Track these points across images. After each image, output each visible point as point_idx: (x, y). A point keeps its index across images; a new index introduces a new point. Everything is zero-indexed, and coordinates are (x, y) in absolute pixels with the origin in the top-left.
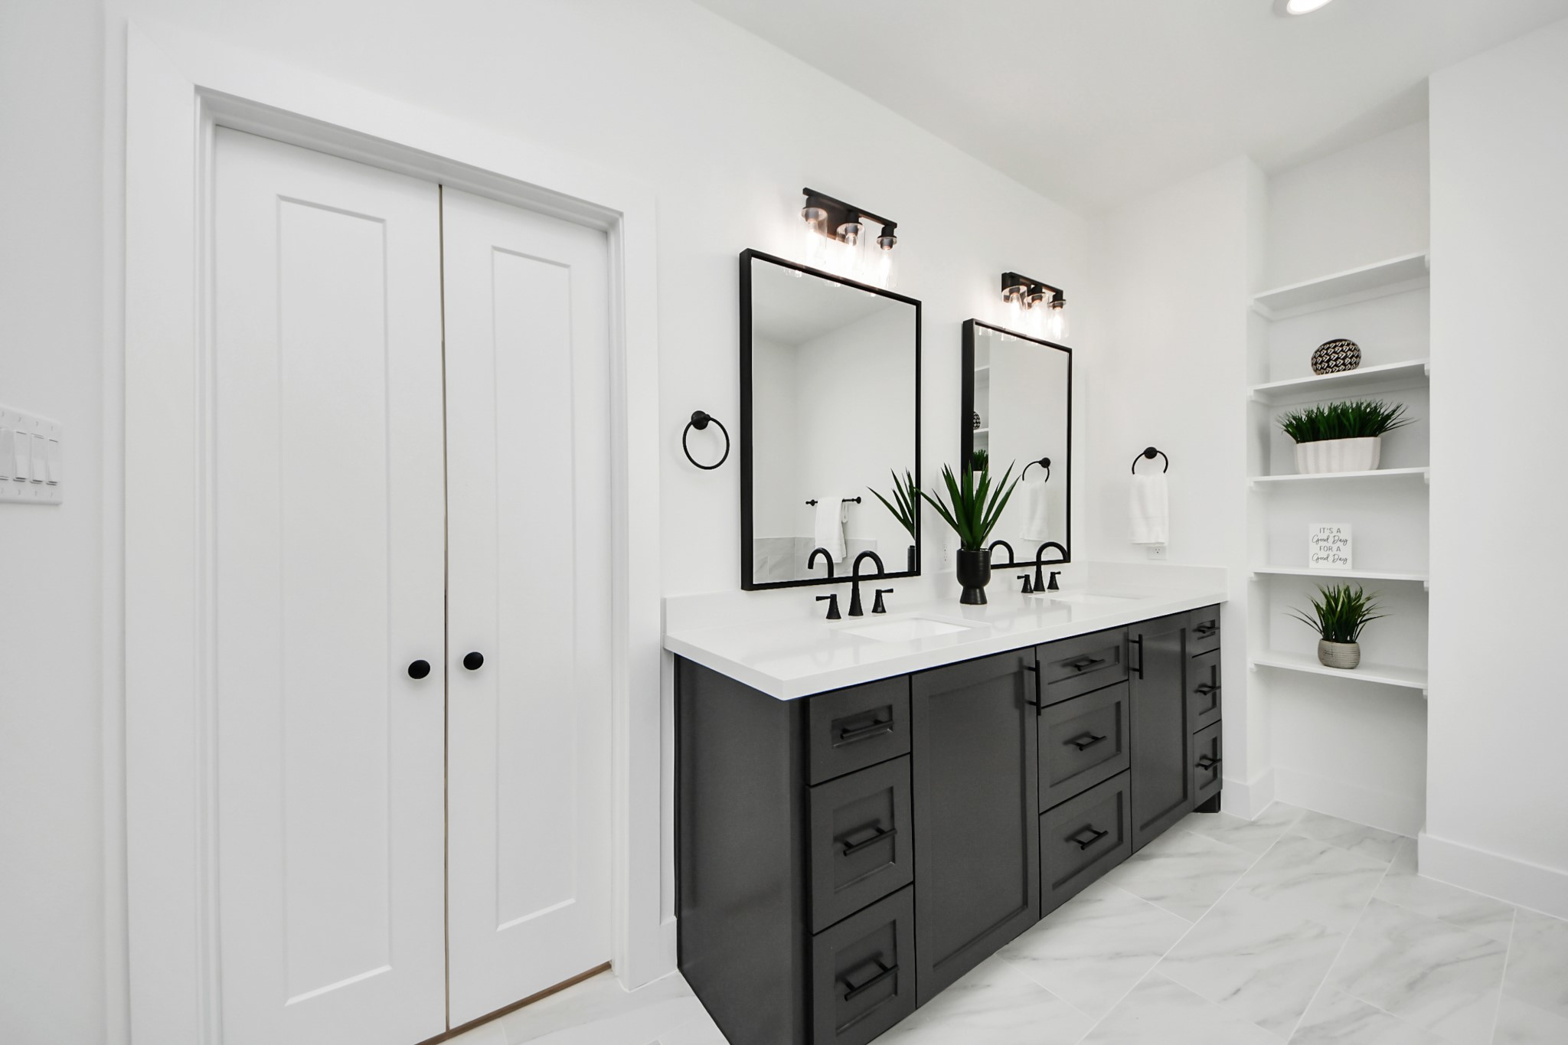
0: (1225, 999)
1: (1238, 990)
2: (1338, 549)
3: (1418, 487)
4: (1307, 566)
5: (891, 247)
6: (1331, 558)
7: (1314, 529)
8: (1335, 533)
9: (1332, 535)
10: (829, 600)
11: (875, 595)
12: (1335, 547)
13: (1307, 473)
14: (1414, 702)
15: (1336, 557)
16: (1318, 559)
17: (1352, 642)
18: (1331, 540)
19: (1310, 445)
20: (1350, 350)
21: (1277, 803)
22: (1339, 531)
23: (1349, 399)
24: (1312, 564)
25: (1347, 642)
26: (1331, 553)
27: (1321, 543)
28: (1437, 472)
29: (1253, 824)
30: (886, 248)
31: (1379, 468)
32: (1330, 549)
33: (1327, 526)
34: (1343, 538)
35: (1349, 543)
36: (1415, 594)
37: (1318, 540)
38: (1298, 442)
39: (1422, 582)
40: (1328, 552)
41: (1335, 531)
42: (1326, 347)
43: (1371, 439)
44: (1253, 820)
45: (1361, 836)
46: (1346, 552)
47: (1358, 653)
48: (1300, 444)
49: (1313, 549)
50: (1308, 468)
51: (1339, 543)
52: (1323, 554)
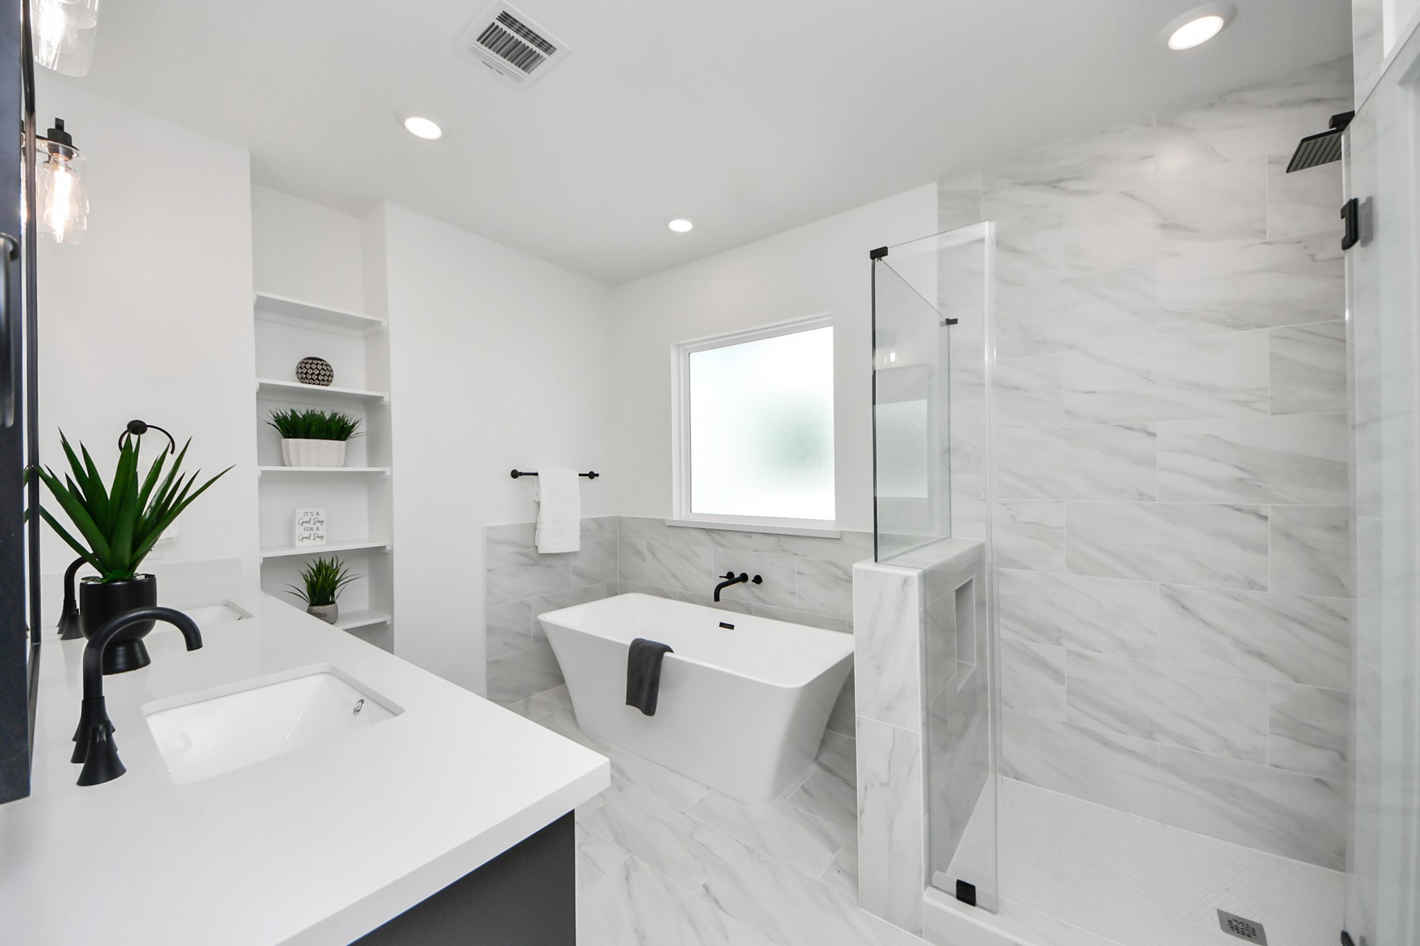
2: (318, 529)
6: (312, 537)
7: (299, 513)
8: (315, 516)
9: (312, 518)
12: (315, 527)
13: (291, 466)
15: (316, 535)
16: (303, 538)
18: (312, 522)
19: (294, 441)
20: (323, 369)
22: (318, 514)
24: (299, 544)
26: (312, 533)
27: (305, 525)
28: (396, 473)
31: (344, 466)
32: (312, 529)
33: (309, 510)
34: (320, 520)
35: (325, 523)
36: (377, 557)
37: (303, 522)
38: (285, 437)
39: (386, 548)
40: (310, 532)
41: (315, 514)
42: (305, 361)
43: (339, 443)
46: (323, 530)
48: (288, 440)
49: (299, 530)
50: (289, 461)
51: (318, 524)
52: (306, 534)
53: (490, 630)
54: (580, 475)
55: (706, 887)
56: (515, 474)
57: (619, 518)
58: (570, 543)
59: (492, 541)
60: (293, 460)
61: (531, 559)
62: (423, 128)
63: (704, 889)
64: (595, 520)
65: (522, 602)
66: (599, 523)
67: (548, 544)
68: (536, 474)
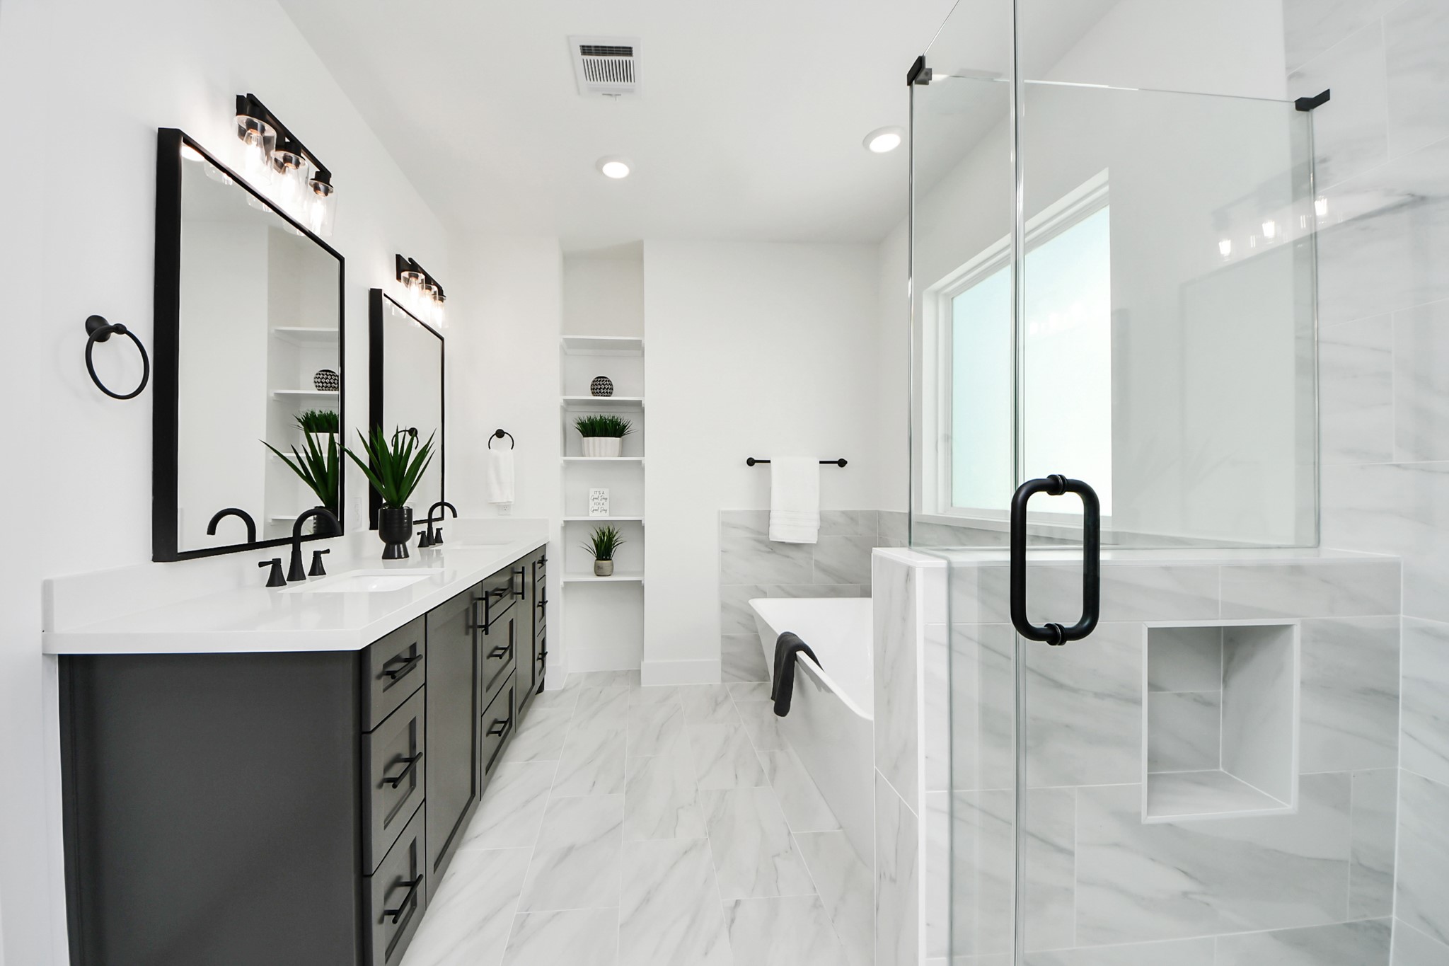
0: (591, 791)
1: (594, 782)
2: (603, 504)
3: (639, 466)
4: (588, 515)
5: (326, 194)
6: (599, 510)
7: (592, 491)
9: (600, 495)
10: (271, 565)
11: (312, 556)
12: (601, 503)
13: (589, 456)
14: (638, 587)
15: (602, 509)
16: (594, 510)
17: (610, 559)
18: (600, 498)
19: (591, 438)
20: (608, 384)
21: (570, 674)
22: (603, 493)
23: (608, 414)
24: (591, 513)
25: (606, 559)
26: (600, 507)
27: (595, 500)
28: (647, 461)
29: (563, 691)
30: (321, 194)
31: (621, 455)
32: (599, 504)
33: (598, 489)
34: (605, 497)
35: (608, 500)
36: (638, 526)
37: (594, 498)
38: (584, 436)
39: (641, 521)
40: (598, 506)
41: (601, 493)
42: (596, 379)
43: (618, 439)
44: (562, 688)
45: (613, 676)
46: (606, 506)
47: (612, 565)
48: (585, 438)
49: (592, 503)
50: (589, 453)
51: (603, 501)
52: (596, 508)
53: (724, 607)
54: (821, 462)
55: (737, 903)
56: (751, 462)
57: (879, 512)
58: (808, 534)
59: (726, 524)
60: (591, 453)
61: (766, 546)
62: (616, 170)
63: (734, 903)
64: (844, 513)
65: (756, 586)
66: (851, 517)
67: (779, 532)
68: (769, 462)
